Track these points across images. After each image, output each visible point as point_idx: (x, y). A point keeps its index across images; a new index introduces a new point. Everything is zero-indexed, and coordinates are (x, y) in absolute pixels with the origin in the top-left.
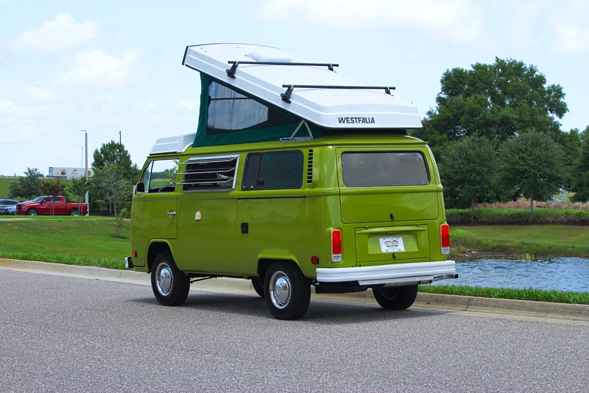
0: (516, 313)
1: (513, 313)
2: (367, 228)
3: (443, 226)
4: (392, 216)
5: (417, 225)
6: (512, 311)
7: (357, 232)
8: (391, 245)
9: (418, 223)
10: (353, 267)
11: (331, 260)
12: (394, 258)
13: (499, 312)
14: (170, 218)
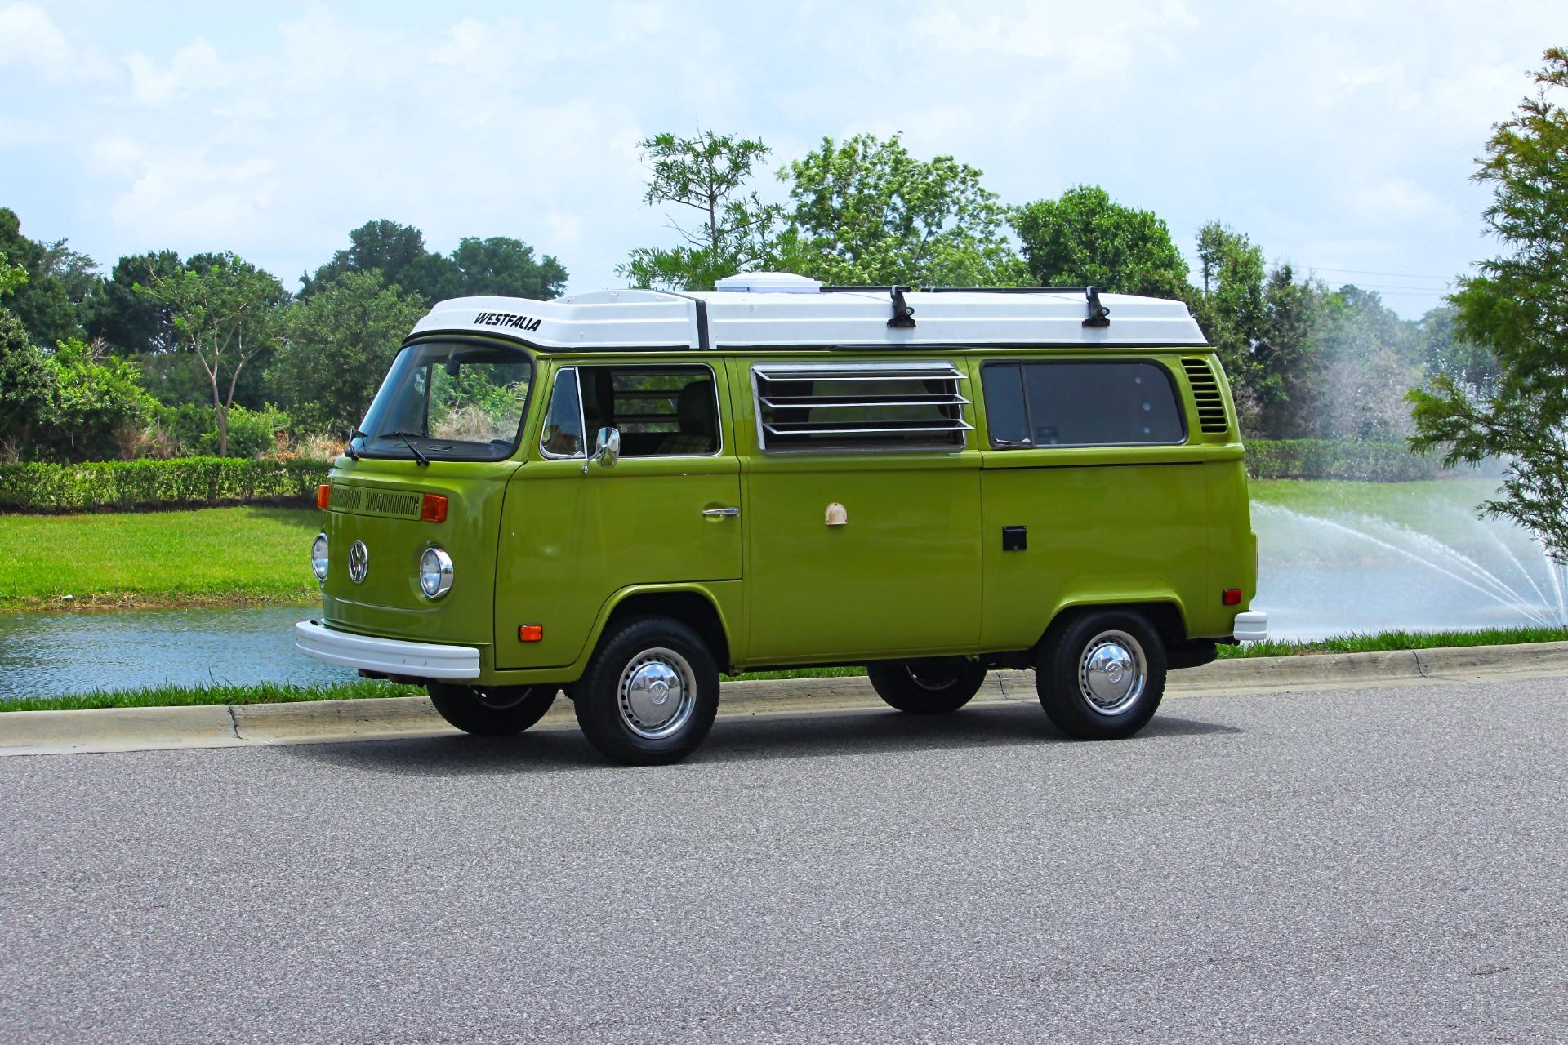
14: (712, 523)
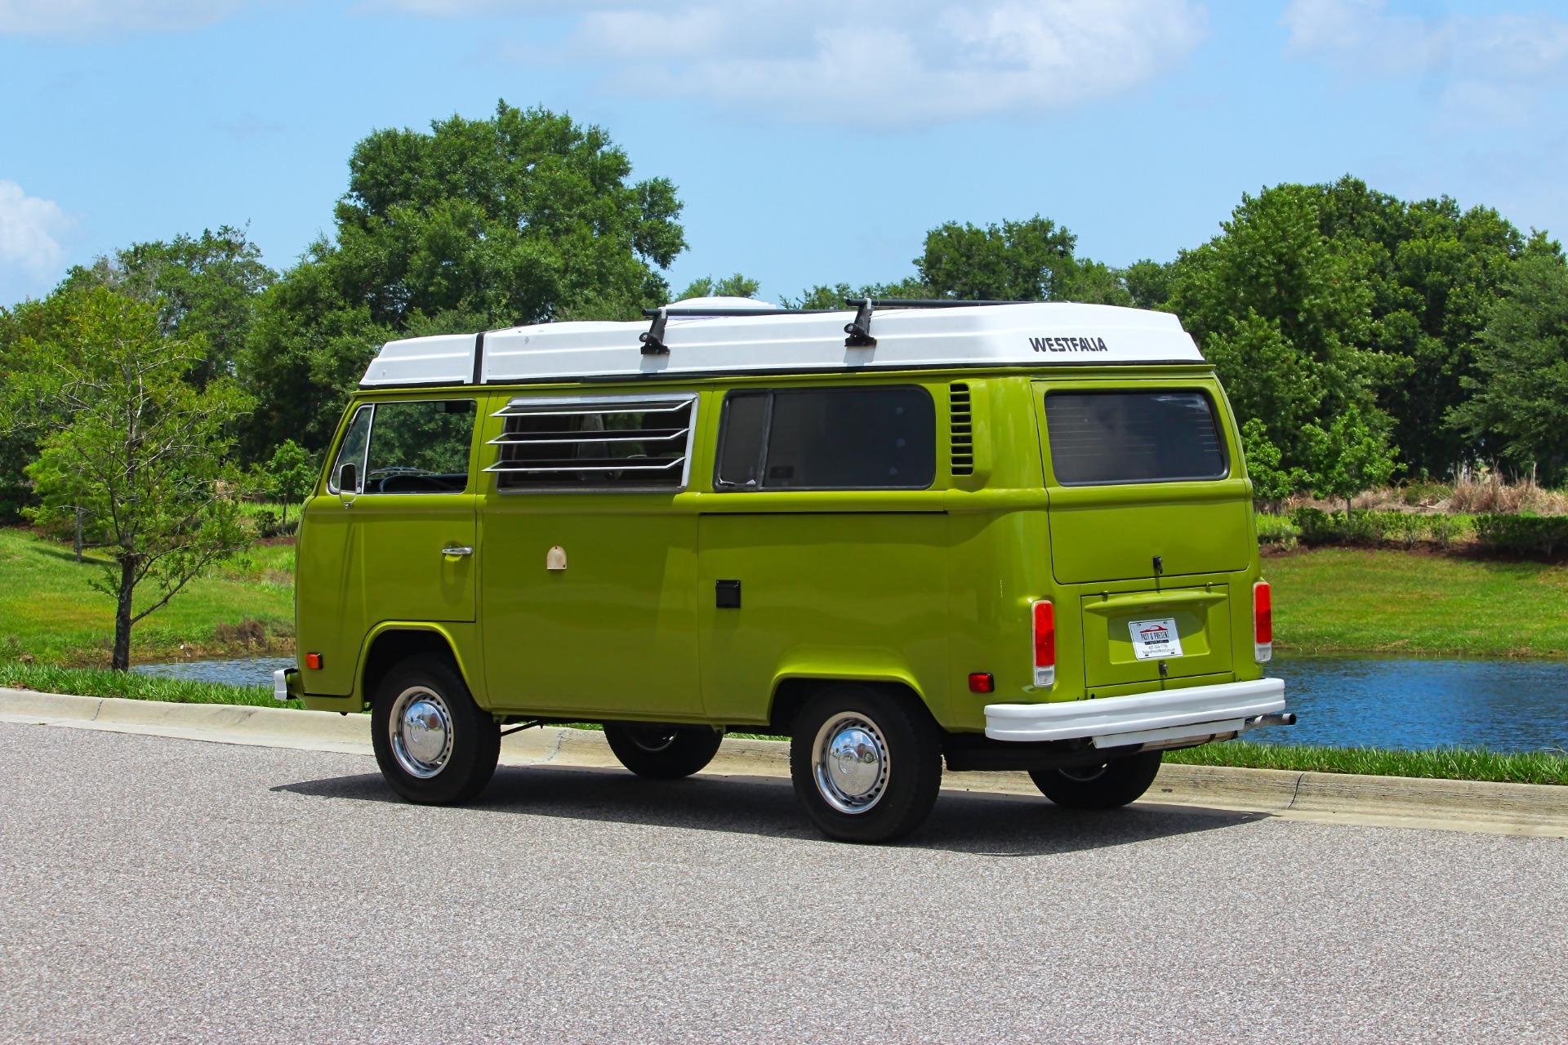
0: (1455, 815)
1: (1444, 814)
2: (1105, 596)
3: (1259, 588)
4: (1157, 563)
5: (1208, 588)
6: (1439, 808)
7: (1087, 607)
8: (1154, 639)
9: (1210, 579)
10: (1078, 699)
11: (1032, 683)
12: (1162, 674)
13: (1399, 812)
14: (450, 563)
